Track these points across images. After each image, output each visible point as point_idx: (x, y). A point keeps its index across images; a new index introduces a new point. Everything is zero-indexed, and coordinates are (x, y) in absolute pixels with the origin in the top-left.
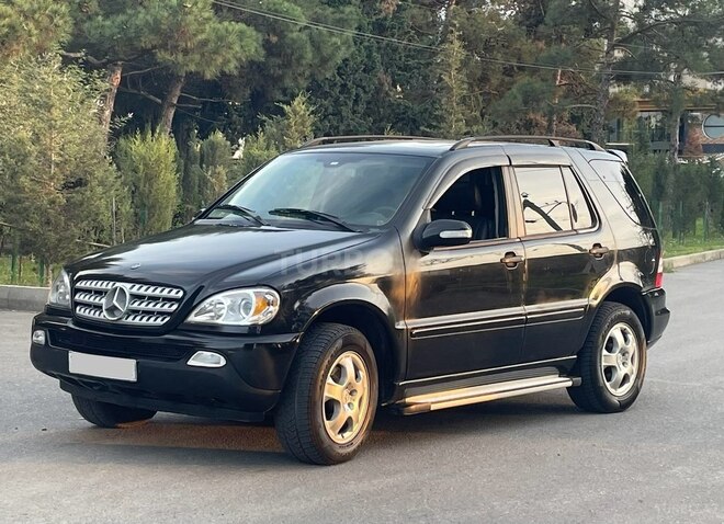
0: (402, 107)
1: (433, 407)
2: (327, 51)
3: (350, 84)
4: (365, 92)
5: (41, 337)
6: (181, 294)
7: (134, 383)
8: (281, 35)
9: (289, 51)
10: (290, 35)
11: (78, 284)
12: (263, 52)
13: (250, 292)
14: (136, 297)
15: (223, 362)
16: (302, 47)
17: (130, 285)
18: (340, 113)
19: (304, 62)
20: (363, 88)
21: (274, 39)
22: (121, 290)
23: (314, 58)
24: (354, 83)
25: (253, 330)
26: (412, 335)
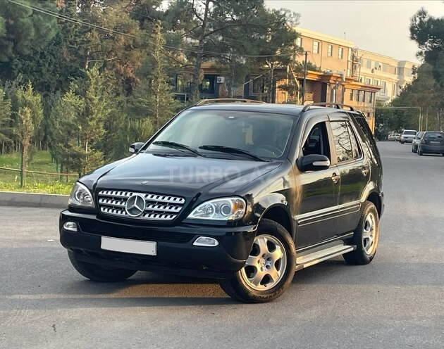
0: (73, 68)
1: (305, 266)
2: (43, 31)
3: (46, 53)
4: (55, 58)
5: (70, 226)
6: (183, 201)
7: (154, 256)
8: (16, 20)
9: (21, 31)
10: (22, 20)
11: (100, 193)
12: (5, 31)
13: (229, 200)
14: (149, 202)
15: (217, 243)
16: (28, 28)
17: (145, 195)
18: (41, 71)
19: (29, 38)
20: (53, 55)
21: (12, 22)
22: (139, 198)
23: (35, 36)
24: (48, 52)
25: (230, 224)
26: (299, 224)
